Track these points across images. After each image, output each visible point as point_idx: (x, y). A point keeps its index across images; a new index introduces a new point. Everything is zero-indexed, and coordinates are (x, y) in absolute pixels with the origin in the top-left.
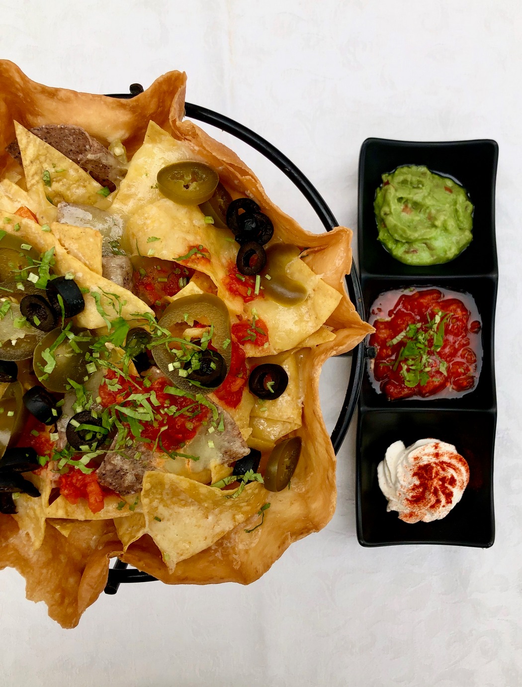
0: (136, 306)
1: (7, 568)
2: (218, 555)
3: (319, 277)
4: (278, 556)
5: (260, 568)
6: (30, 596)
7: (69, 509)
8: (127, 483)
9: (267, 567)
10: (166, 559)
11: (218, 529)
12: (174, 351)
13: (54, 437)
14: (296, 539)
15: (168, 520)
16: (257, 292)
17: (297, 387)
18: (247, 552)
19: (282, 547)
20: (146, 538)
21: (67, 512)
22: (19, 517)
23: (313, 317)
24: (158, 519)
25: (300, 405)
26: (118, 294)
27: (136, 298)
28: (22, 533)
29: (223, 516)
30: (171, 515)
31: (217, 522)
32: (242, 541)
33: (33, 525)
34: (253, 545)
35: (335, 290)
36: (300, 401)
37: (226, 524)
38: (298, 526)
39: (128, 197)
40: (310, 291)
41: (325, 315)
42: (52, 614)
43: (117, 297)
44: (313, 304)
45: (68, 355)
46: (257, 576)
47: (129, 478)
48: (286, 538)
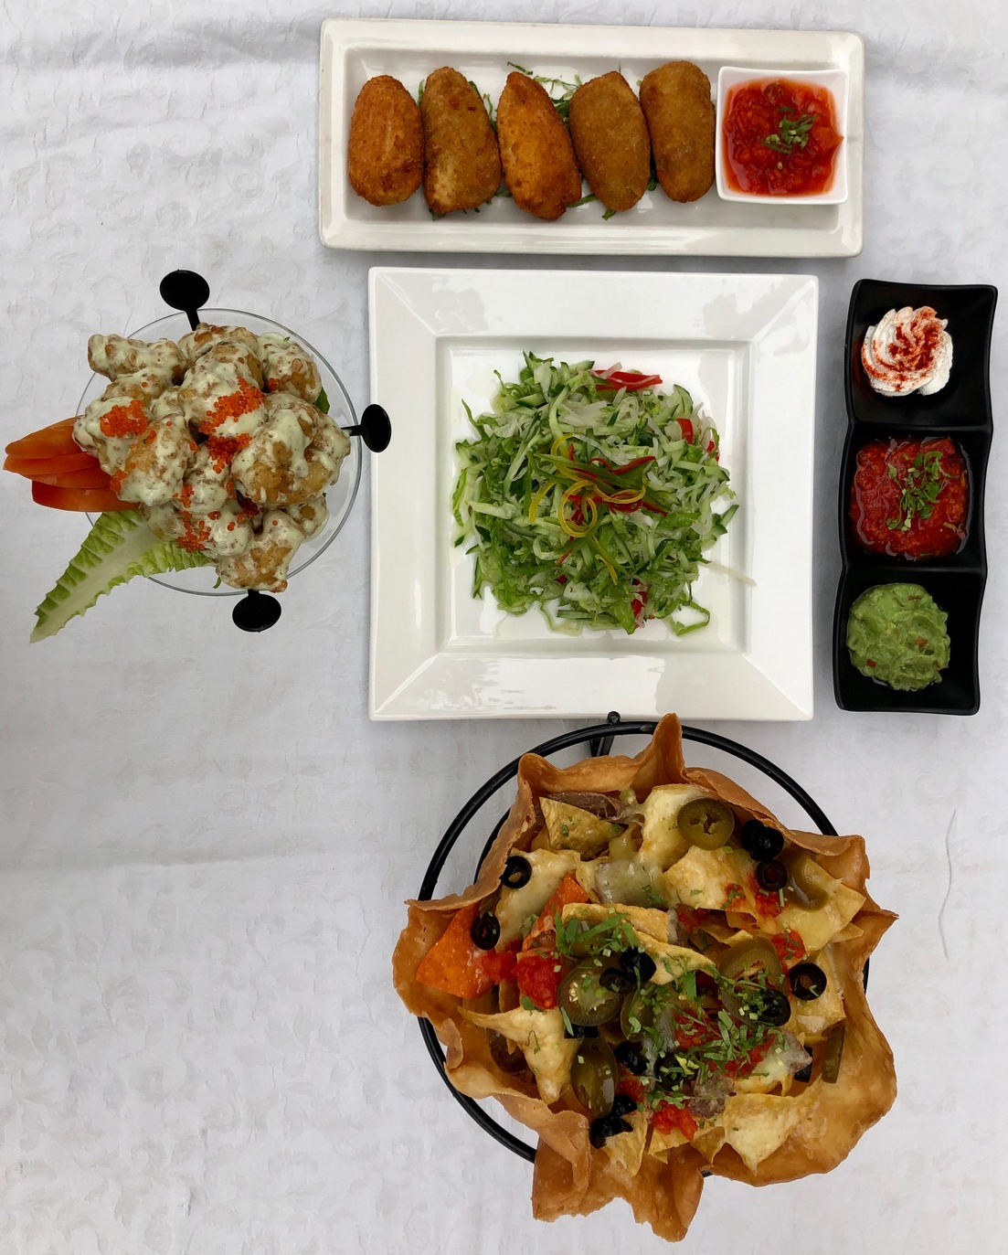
0: (698, 959)
1: (615, 1199)
2: (790, 1147)
3: (838, 882)
4: (854, 1144)
5: (836, 1156)
6: (638, 1218)
7: (665, 1139)
8: (712, 1108)
9: (844, 1155)
10: (748, 1163)
11: (788, 1126)
12: (739, 994)
13: (645, 1081)
14: (867, 1128)
15: (745, 1128)
16: (783, 905)
17: (833, 979)
18: (816, 1140)
19: (855, 1135)
20: (727, 1147)
21: (665, 1143)
22: (609, 1149)
23: (838, 916)
24: (736, 1129)
25: (840, 998)
26: (682, 954)
27: (697, 954)
28: (613, 1162)
29: (790, 1113)
30: (747, 1123)
31: (786, 1118)
32: (808, 1130)
33: (623, 1154)
34: (822, 1134)
35: (856, 893)
36: (839, 994)
37: (793, 1119)
38: (865, 1112)
39: (650, 844)
40: (831, 894)
41: (851, 914)
42: (656, 1231)
43: (682, 957)
44: (836, 904)
45: (641, 1008)
46: (835, 1164)
47: (713, 1103)
48: (856, 1126)
